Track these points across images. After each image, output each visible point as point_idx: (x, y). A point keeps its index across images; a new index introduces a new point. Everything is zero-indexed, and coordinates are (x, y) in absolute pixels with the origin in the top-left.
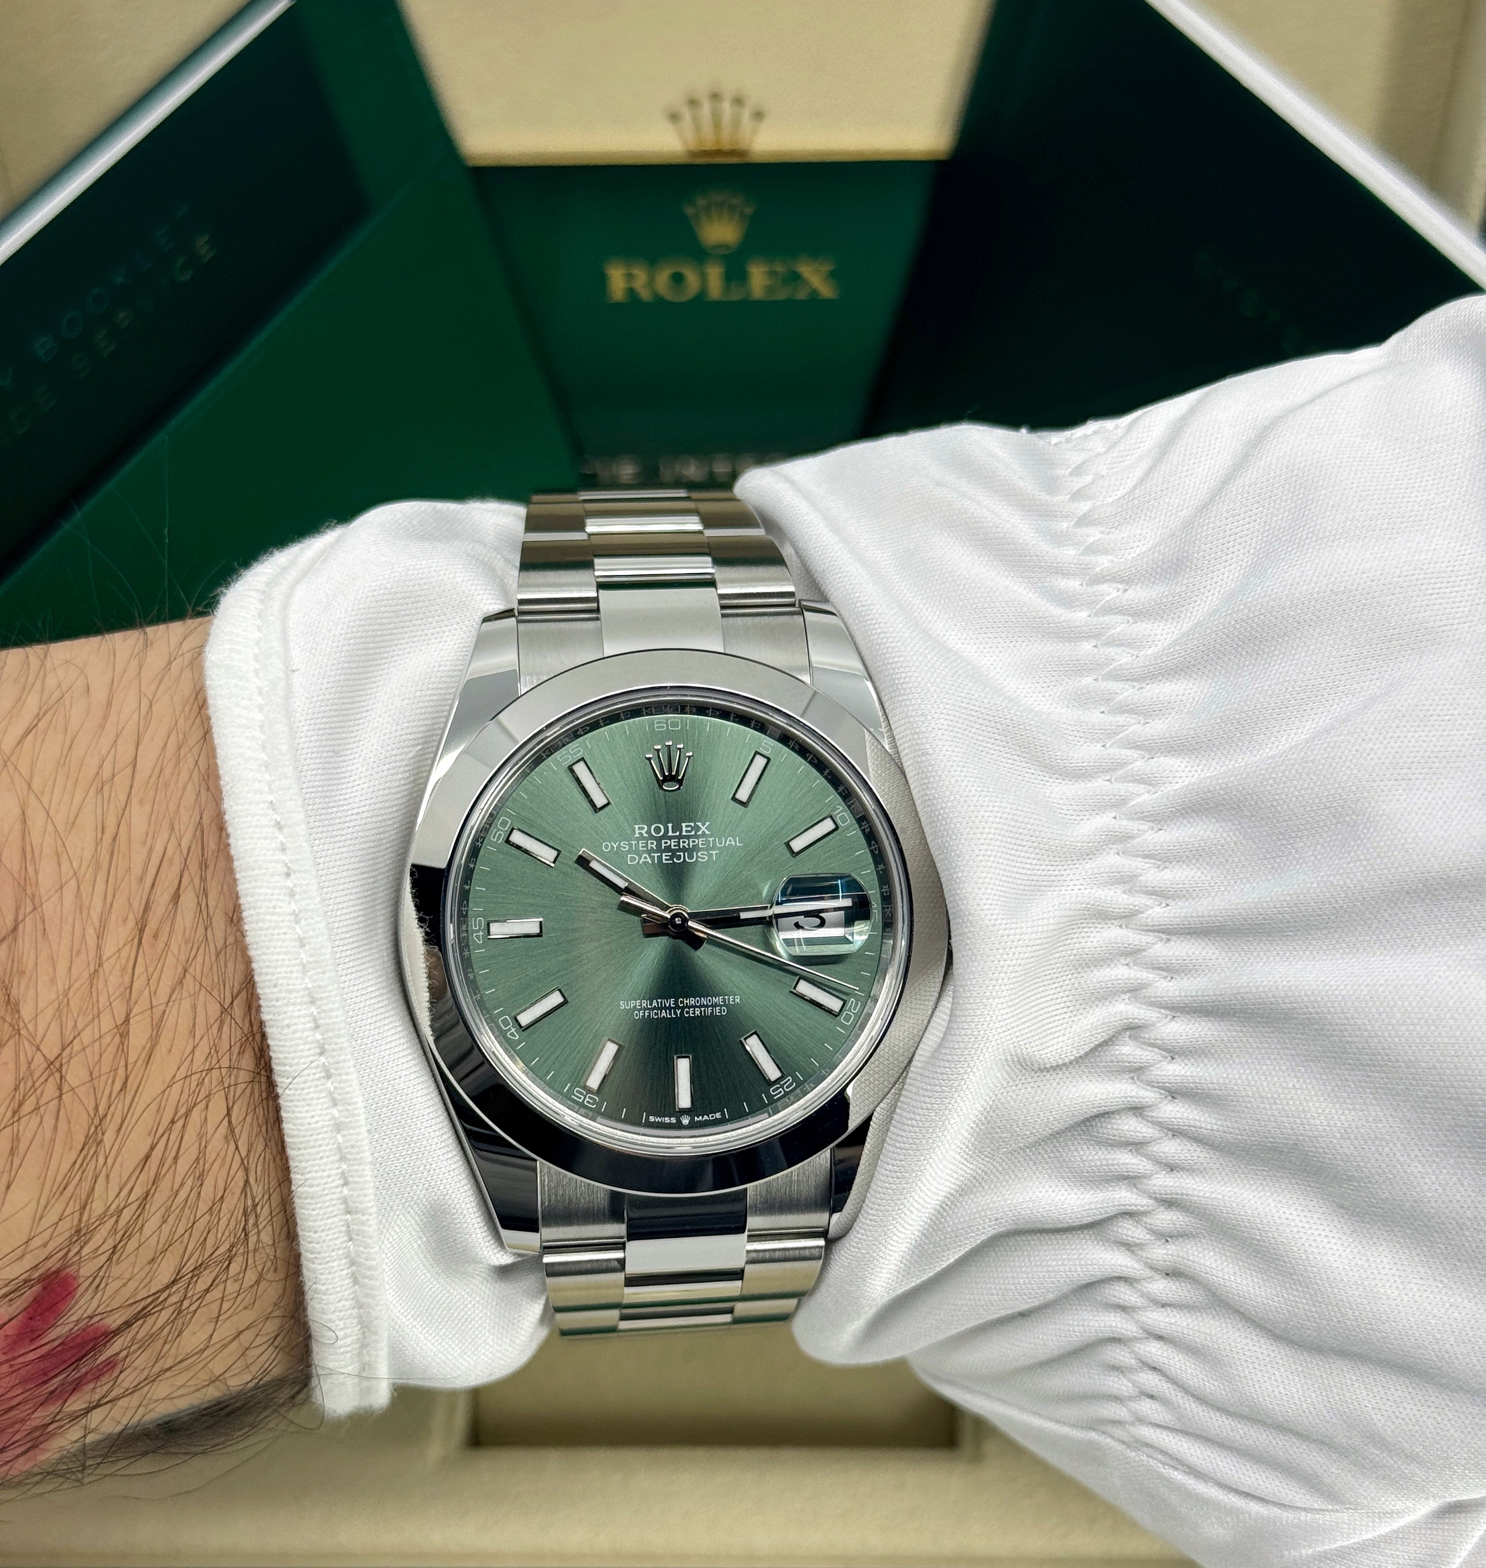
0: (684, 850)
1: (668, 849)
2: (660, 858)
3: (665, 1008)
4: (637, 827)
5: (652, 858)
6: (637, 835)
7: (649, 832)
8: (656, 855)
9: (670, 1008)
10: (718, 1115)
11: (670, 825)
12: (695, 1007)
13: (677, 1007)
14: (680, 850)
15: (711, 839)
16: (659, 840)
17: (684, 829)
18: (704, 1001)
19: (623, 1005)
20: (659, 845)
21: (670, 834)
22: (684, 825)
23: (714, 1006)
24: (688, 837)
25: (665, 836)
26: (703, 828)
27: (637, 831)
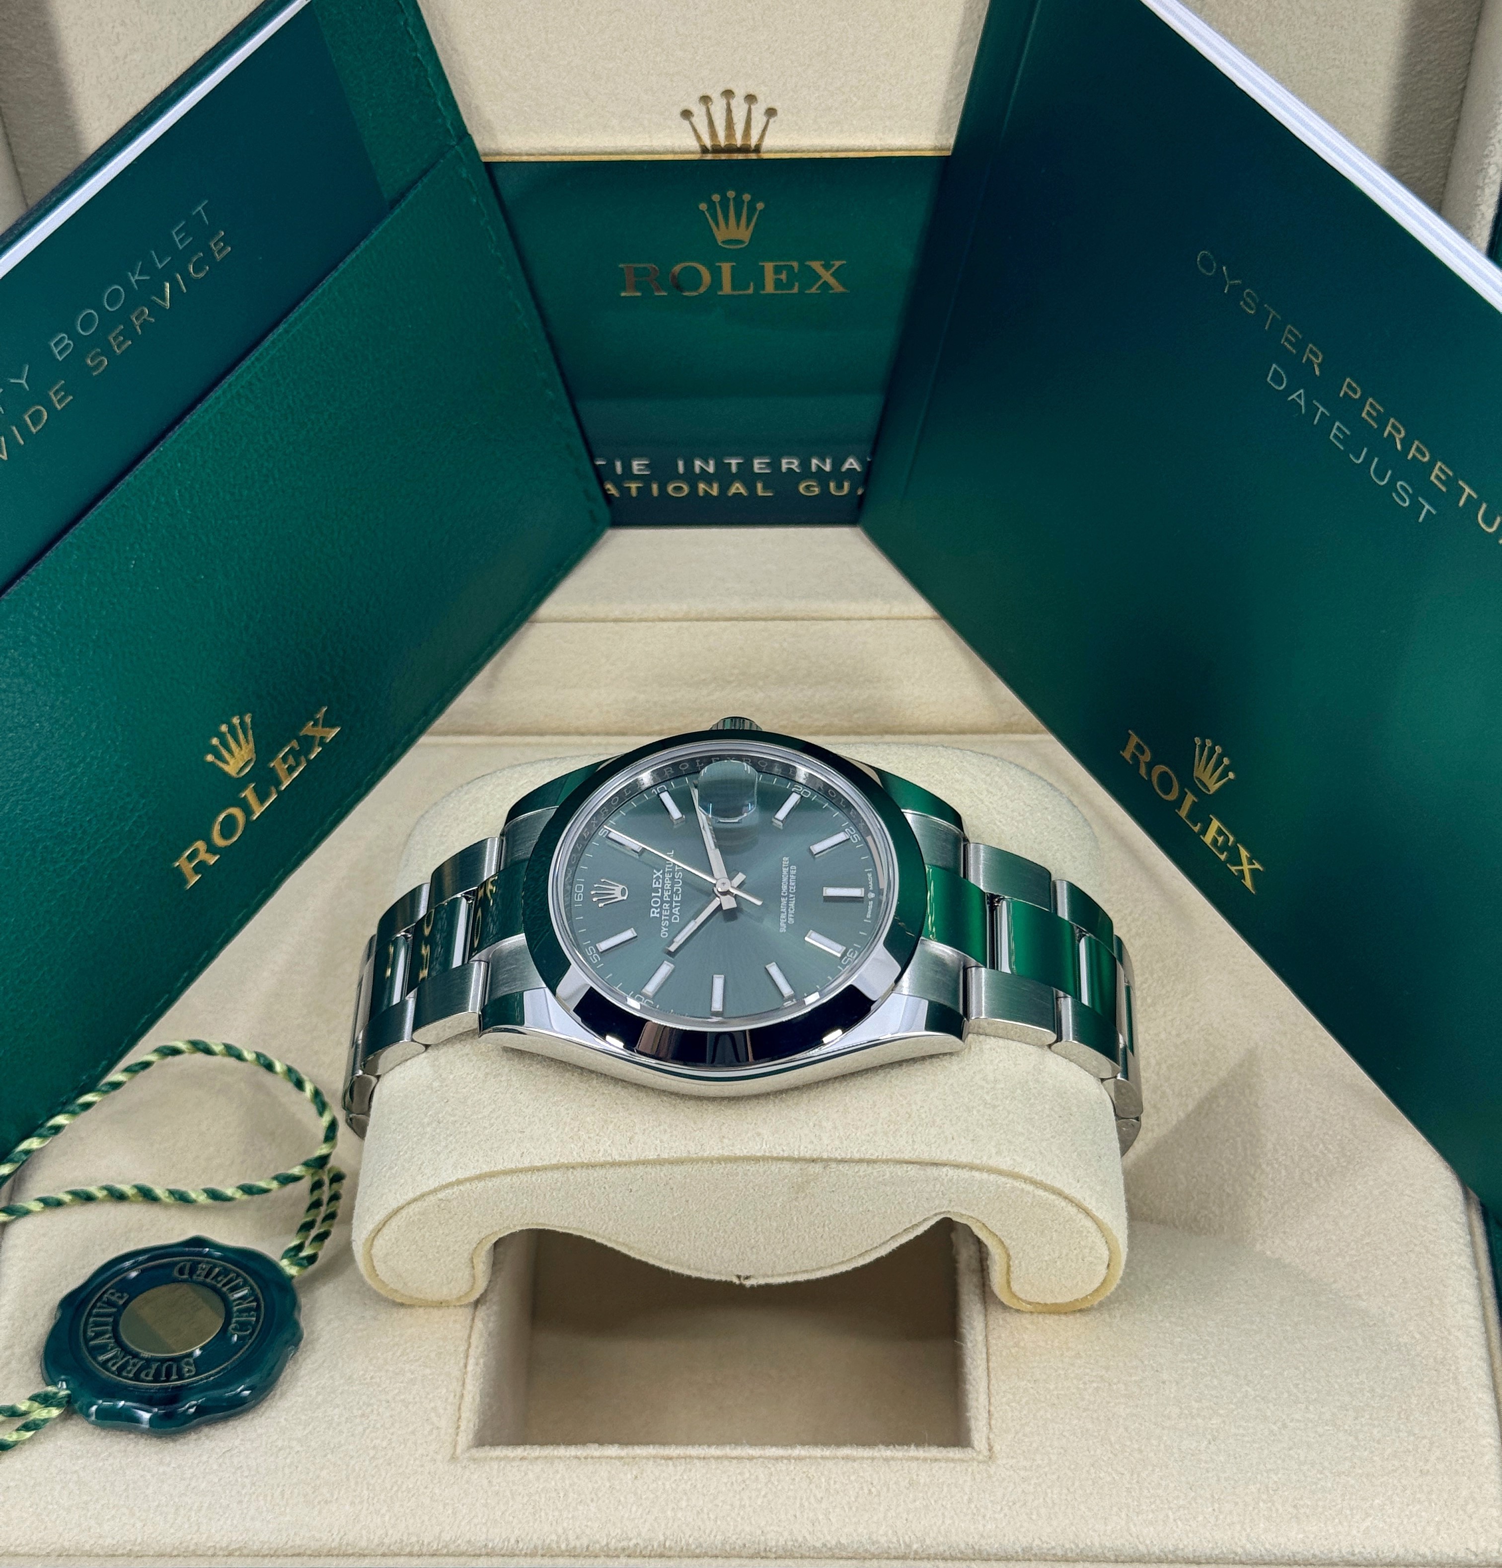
0: (672, 887)
1: (671, 897)
2: (676, 902)
3: (788, 903)
4: (652, 915)
5: (676, 907)
6: (658, 915)
7: (656, 908)
8: (674, 904)
9: (788, 901)
10: (870, 875)
11: (653, 894)
12: (788, 885)
13: (788, 896)
14: (672, 890)
15: (667, 870)
16: (663, 902)
17: (657, 886)
18: (785, 879)
19: (783, 930)
20: (667, 902)
21: (659, 894)
22: (654, 886)
23: (789, 872)
24: (664, 883)
25: (661, 898)
26: (659, 874)
27: (655, 915)
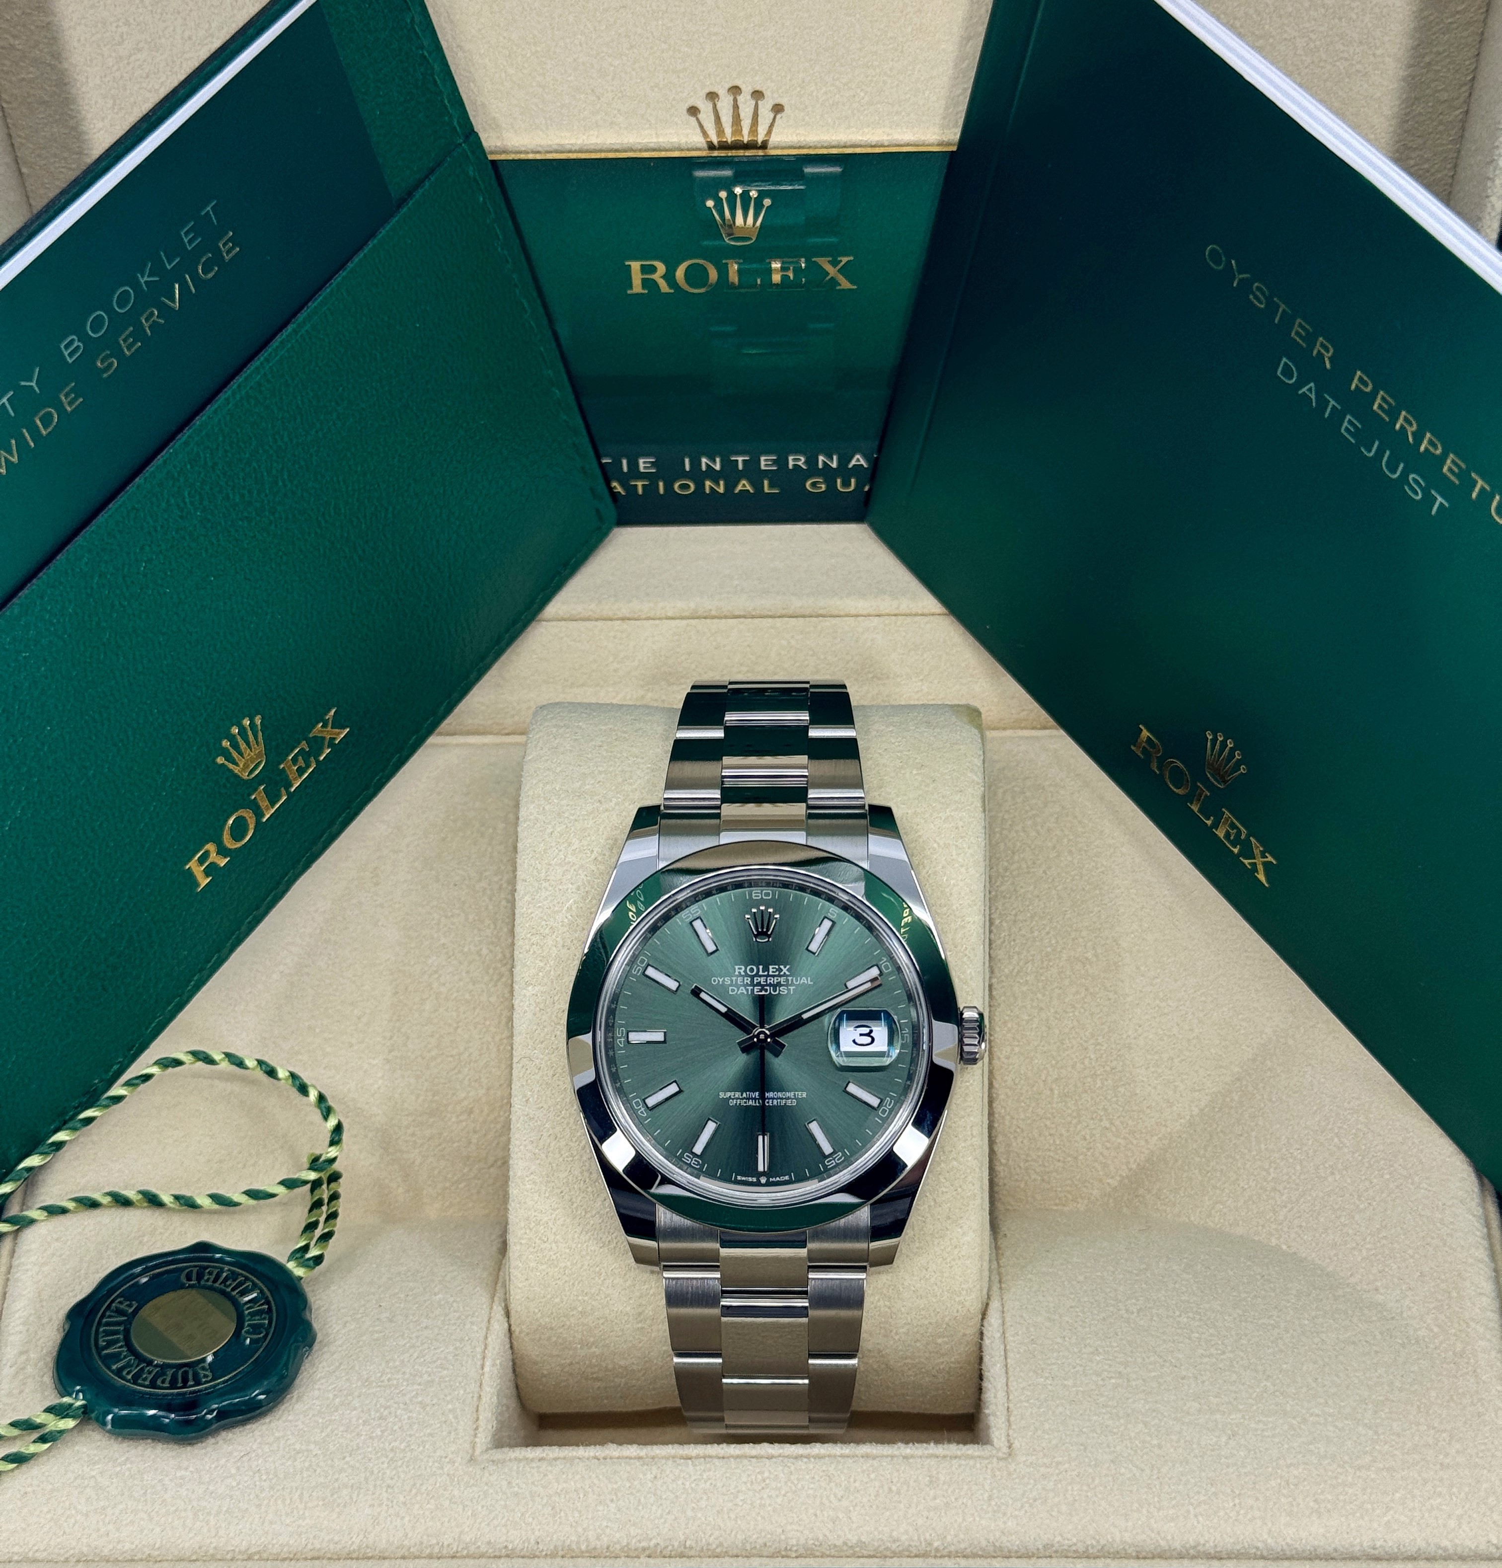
0: (770, 985)
1: (759, 984)
2: (753, 990)
3: (752, 1099)
4: (737, 967)
5: (747, 990)
6: (737, 973)
7: (745, 971)
8: (750, 988)
9: (755, 1099)
10: (787, 1178)
11: (761, 967)
12: (773, 1099)
13: (761, 1098)
14: (767, 985)
15: (790, 978)
16: (752, 977)
17: (771, 970)
18: (780, 1095)
19: (722, 1095)
20: (752, 981)
21: (761, 973)
22: (771, 967)
23: (788, 1098)
24: (774, 976)
25: (757, 975)
26: (785, 970)
27: (737, 971)
